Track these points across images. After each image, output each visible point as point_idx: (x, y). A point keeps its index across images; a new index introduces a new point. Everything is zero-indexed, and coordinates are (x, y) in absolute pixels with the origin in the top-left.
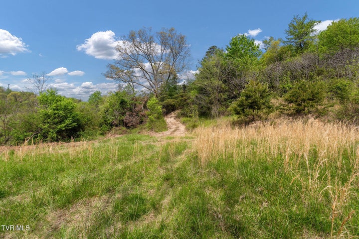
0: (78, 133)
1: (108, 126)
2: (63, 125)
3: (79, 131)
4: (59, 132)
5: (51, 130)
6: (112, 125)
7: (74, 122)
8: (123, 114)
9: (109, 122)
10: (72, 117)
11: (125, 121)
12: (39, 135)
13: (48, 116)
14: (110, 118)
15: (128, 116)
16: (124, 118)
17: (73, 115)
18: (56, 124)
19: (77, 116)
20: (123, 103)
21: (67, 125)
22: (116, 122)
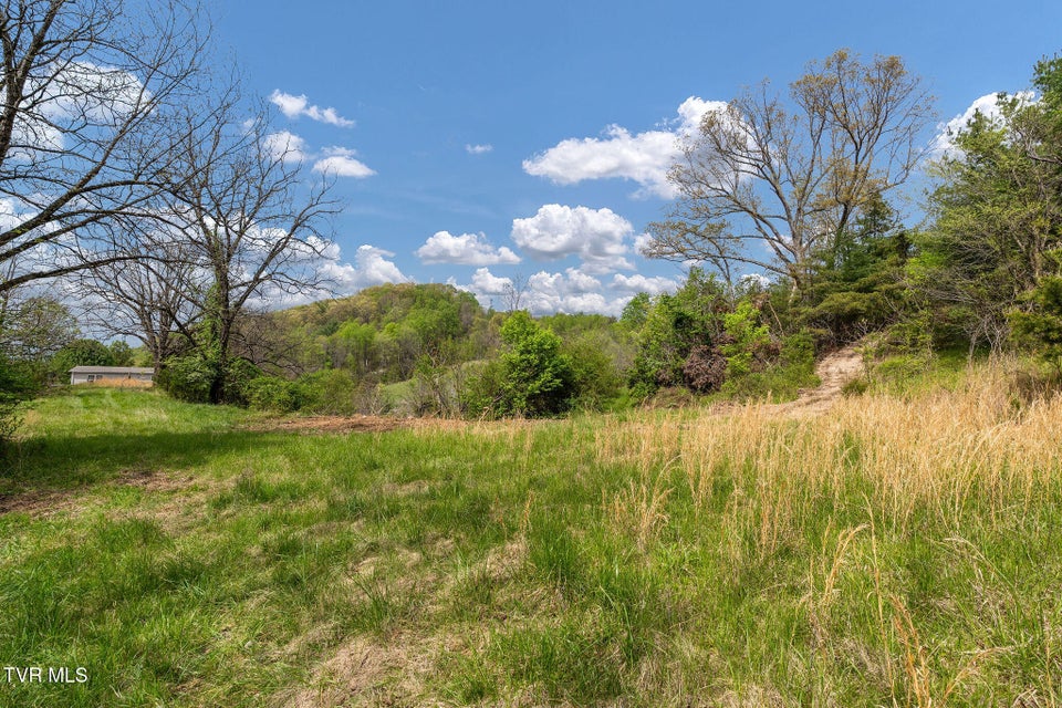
0: (566, 400)
1: (649, 384)
2: (538, 383)
3: (569, 396)
4: (531, 398)
5: (519, 394)
6: (658, 383)
7: (557, 376)
8: (684, 352)
9: (649, 374)
10: (554, 367)
11: (685, 371)
12: (501, 402)
13: (513, 366)
14: (654, 365)
15: (696, 358)
16: (685, 363)
17: (554, 362)
18: (527, 380)
19: (563, 363)
20: (681, 322)
21: (544, 384)
22: (668, 374)
